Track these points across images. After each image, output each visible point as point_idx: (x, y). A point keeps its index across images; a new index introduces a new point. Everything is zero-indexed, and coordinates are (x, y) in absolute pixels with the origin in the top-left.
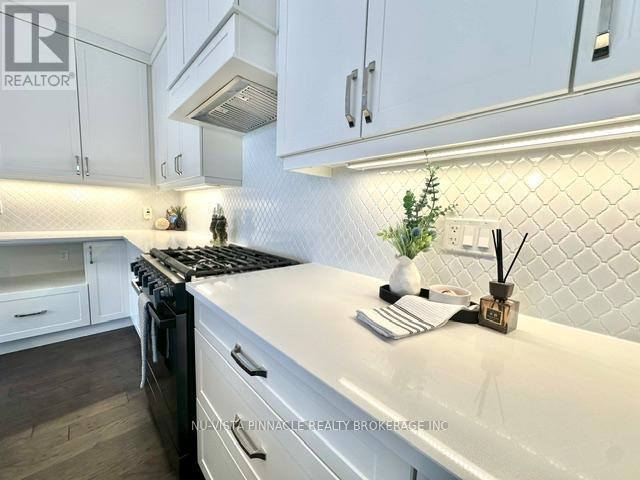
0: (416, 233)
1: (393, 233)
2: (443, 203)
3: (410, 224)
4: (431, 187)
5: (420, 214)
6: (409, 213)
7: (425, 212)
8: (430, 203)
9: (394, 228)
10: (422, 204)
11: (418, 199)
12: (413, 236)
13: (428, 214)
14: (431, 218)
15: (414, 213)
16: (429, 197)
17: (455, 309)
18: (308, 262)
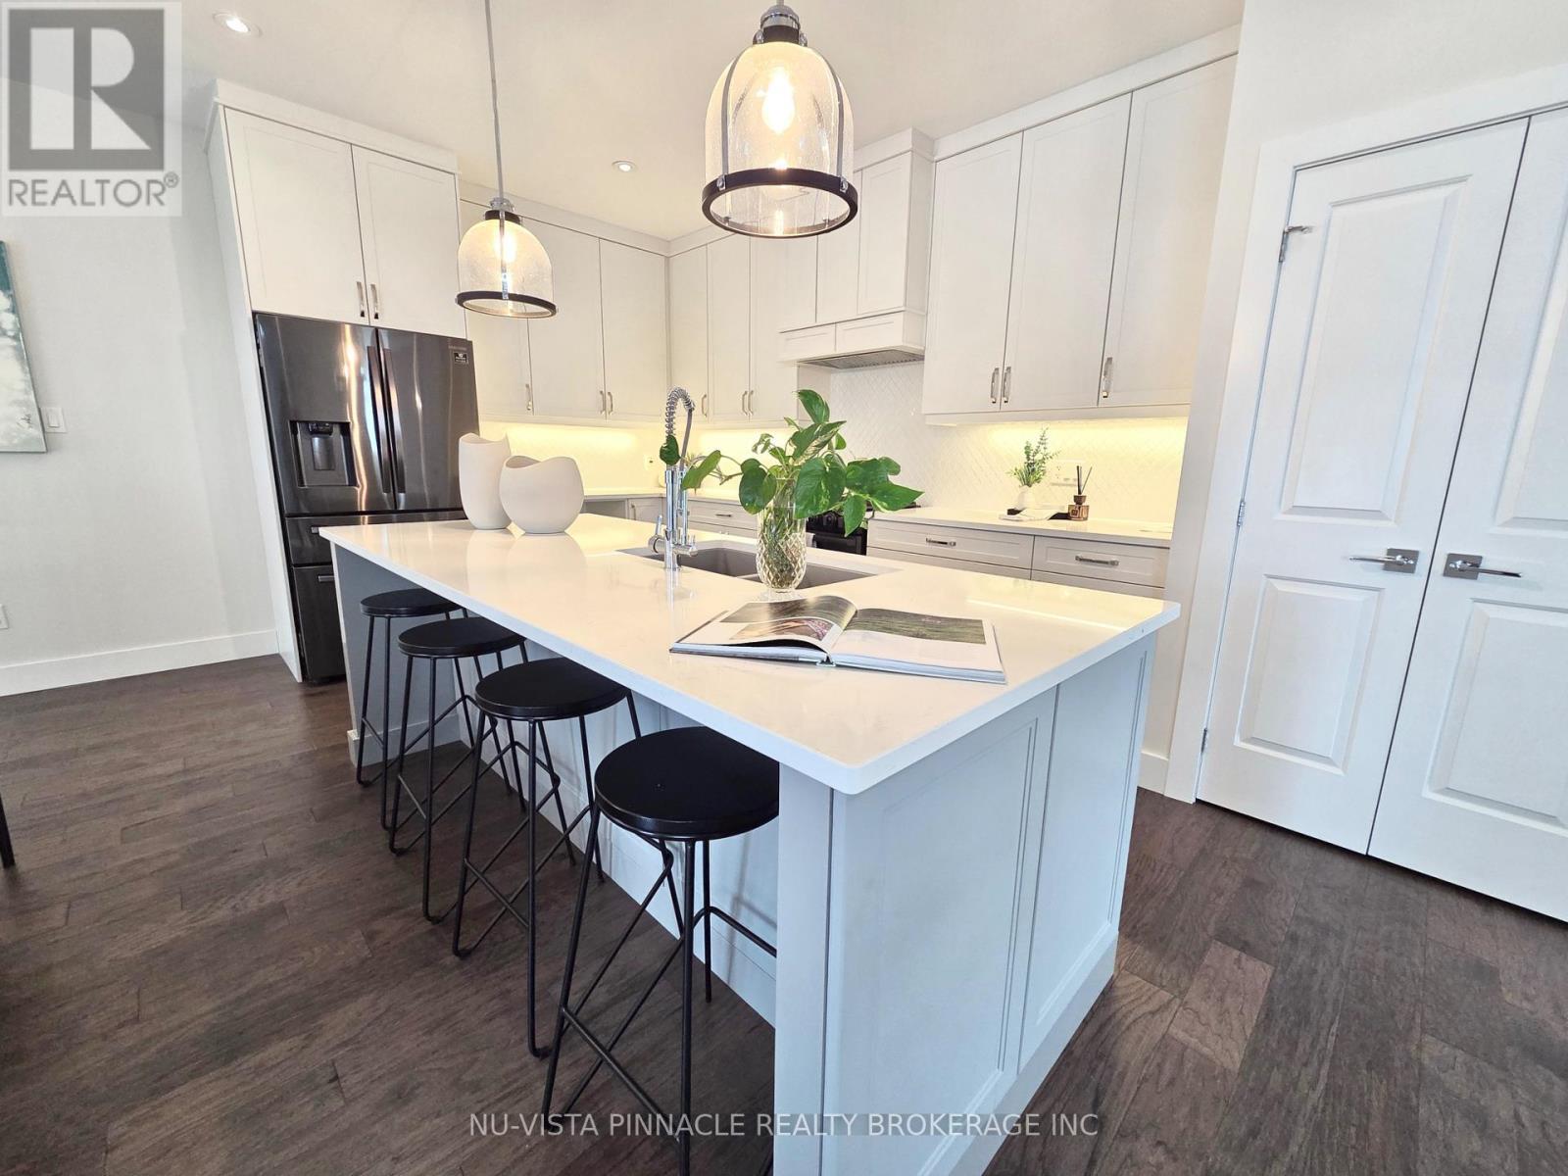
0: (1033, 470)
1: (1017, 472)
2: (1051, 450)
3: (1029, 465)
4: (1043, 441)
5: (1035, 458)
6: (1028, 458)
7: (1039, 457)
8: (1042, 450)
9: (1018, 468)
10: (1036, 453)
11: (1034, 447)
12: (1030, 474)
13: (1041, 458)
14: (1043, 461)
15: (1031, 458)
16: (1042, 447)
17: (1053, 512)
18: (927, 506)
